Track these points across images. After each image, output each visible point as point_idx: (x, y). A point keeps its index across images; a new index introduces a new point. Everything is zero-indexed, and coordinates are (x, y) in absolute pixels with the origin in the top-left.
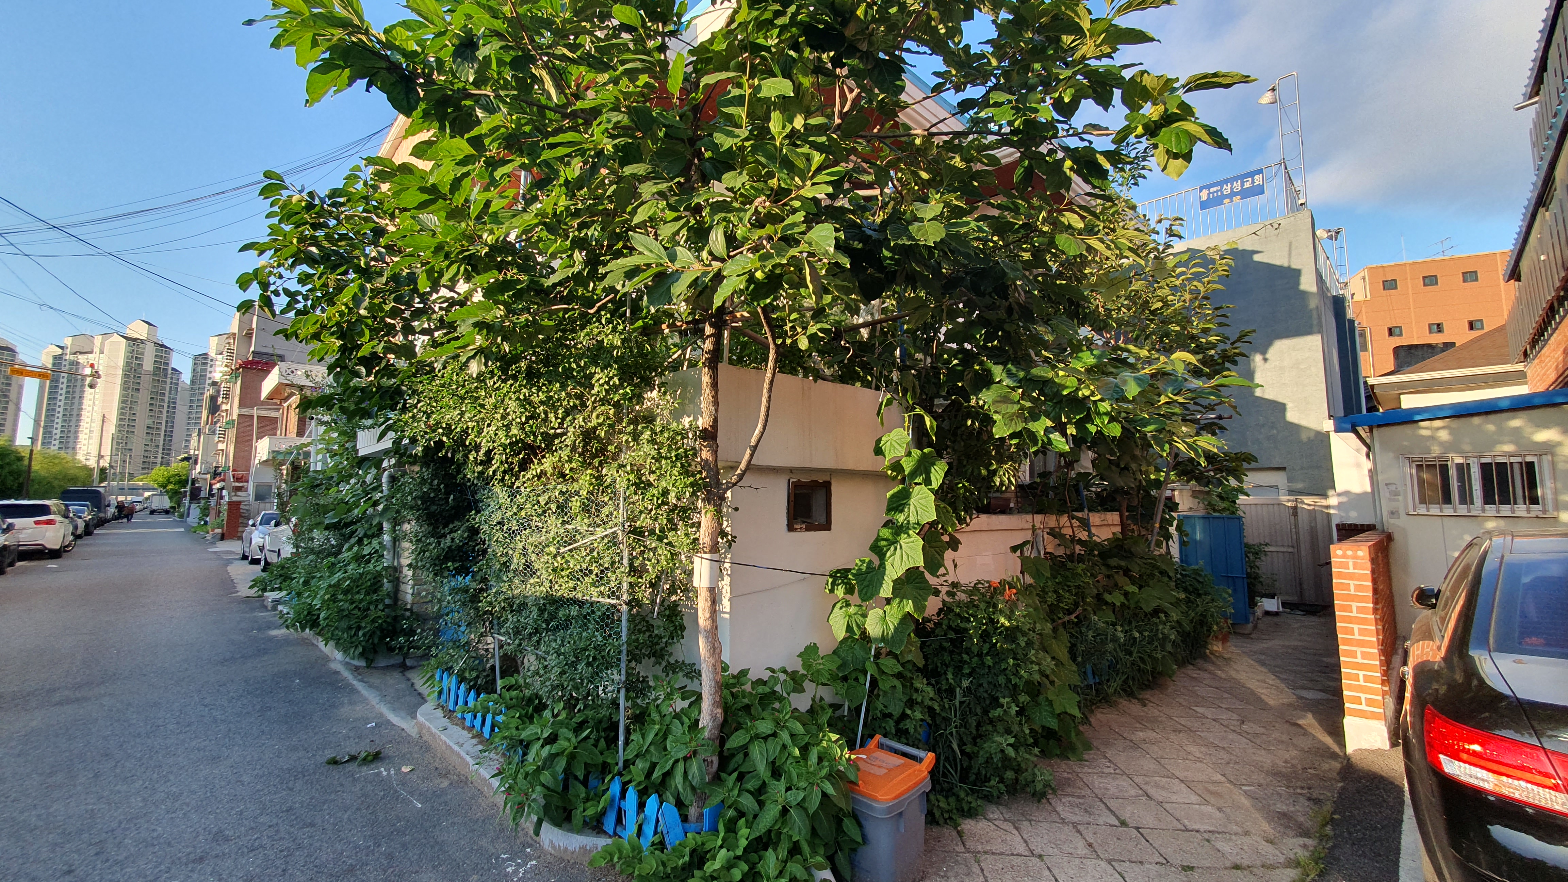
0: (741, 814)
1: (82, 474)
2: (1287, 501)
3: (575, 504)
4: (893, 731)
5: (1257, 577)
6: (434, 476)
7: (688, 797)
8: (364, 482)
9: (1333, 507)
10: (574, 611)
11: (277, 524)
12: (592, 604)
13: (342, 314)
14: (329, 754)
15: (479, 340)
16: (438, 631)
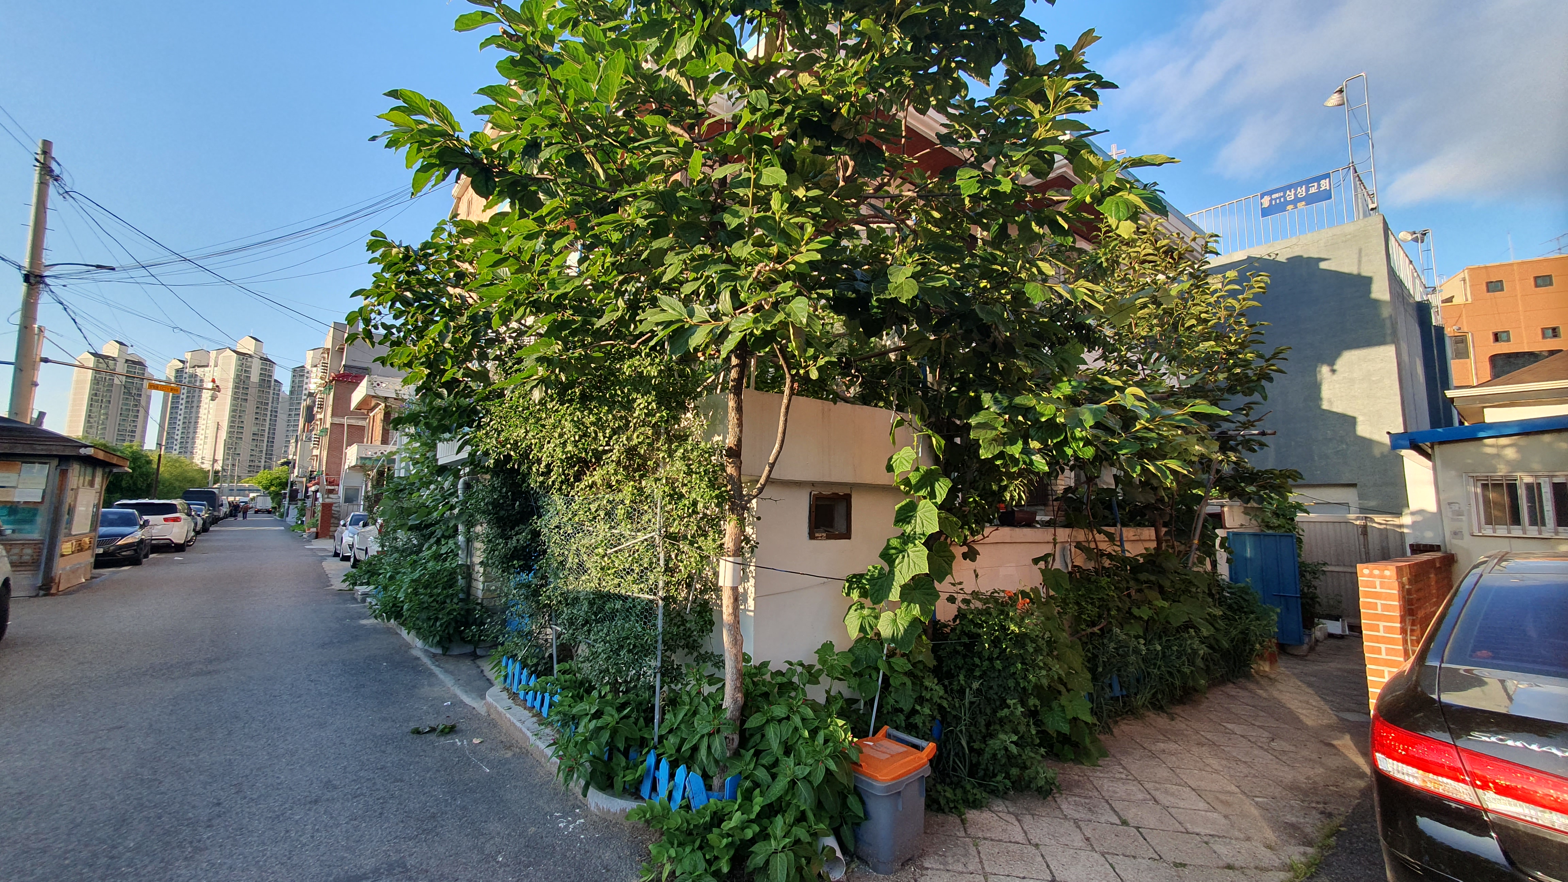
0: (757, 785)
1: (198, 476)
2: (1354, 518)
3: (620, 511)
4: (903, 724)
5: (1314, 598)
6: (503, 484)
7: (712, 770)
8: (442, 488)
9: (1407, 527)
10: (618, 605)
11: (365, 525)
12: (633, 600)
13: (430, 347)
14: (413, 725)
15: (541, 371)
16: (505, 621)
